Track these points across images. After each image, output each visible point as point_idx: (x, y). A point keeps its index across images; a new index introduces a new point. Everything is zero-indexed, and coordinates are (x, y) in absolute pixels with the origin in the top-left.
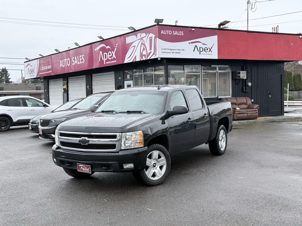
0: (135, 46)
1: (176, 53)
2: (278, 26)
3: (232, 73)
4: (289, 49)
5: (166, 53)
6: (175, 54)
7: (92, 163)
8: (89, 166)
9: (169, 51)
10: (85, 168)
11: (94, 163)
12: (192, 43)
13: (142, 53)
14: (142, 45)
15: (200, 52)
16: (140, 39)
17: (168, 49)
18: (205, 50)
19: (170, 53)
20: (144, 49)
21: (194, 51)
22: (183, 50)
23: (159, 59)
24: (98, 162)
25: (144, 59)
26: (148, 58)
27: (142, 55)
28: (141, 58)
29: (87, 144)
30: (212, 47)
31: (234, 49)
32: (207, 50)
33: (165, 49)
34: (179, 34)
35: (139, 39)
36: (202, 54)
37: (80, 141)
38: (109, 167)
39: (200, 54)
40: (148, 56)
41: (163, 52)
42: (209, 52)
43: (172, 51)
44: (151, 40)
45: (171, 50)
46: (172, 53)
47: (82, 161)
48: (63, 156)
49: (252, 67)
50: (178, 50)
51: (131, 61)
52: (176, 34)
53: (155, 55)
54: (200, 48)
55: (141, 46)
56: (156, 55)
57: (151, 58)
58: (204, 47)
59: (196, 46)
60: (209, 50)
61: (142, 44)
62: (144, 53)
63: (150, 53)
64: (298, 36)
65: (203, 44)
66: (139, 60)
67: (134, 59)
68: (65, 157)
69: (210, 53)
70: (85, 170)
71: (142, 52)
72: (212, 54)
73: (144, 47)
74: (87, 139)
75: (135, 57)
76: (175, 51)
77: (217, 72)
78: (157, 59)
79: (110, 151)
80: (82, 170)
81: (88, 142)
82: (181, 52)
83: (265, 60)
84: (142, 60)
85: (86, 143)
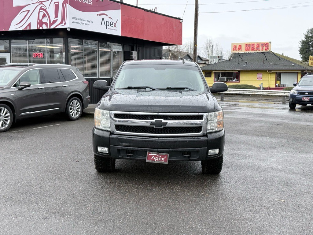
0: (29, 11)
1: (86, 24)
2: (156, 8)
3: (125, 52)
4: (173, 32)
5: (76, 23)
6: (84, 25)
7: (173, 150)
8: (167, 154)
9: (79, 21)
10: (159, 157)
11: (174, 150)
12: (100, 15)
13: (41, 20)
14: (40, 10)
15: (107, 26)
16: (39, 3)
17: (78, 19)
18: (110, 24)
19: (80, 23)
20: (44, 16)
21: (101, 25)
22: (92, 22)
23: (69, 30)
24: (180, 149)
25: (45, 27)
26: (52, 27)
27: (40, 23)
28: (40, 26)
29: (163, 127)
30: (117, 22)
31: (134, 26)
32: (113, 25)
33: (75, 19)
34: (88, 2)
35: (37, 3)
36: (109, 29)
37: (152, 124)
38: (190, 155)
39: (106, 28)
40: (51, 24)
41: (74, 22)
42: (114, 27)
43: (82, 22)
44: (57, 7)
45: (81, 20)
46: (82, 24)
47: (157, 149)
48: (124, 144)
49: (139, 47)
50: (87, 21)
51: (21, 29)
52: (85, 2)
53: (63, 24)
54: (107, 21)
55: (39, 12)
56: (65, 24)
57: (56, 28)
58: (110, 20)
59: (103, 19)
60: (114, 25)
61: (41, 8)
62: (45, 20)
63: (55, 22)
64: (179, 20)
65: (110, 18)
66: (36, 28)
67: (27, 26)
68: (128, 145)
69: (115, 29)
70: (158, 160)
71: (40, 18)
72: (116, 30)
73: (44, 14)
74: (163, 121)
75: (29, 25)
76: (84, 22)
77: (112, 50)
78: (66, 29)
79: (194, 135)
80: (153, 160)
81: (166, 125)
82: (90, 23)
83: (156, 41)
84: (41, 28)
85: (161, 126)
